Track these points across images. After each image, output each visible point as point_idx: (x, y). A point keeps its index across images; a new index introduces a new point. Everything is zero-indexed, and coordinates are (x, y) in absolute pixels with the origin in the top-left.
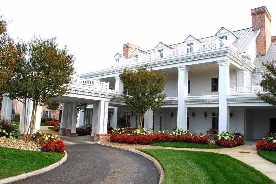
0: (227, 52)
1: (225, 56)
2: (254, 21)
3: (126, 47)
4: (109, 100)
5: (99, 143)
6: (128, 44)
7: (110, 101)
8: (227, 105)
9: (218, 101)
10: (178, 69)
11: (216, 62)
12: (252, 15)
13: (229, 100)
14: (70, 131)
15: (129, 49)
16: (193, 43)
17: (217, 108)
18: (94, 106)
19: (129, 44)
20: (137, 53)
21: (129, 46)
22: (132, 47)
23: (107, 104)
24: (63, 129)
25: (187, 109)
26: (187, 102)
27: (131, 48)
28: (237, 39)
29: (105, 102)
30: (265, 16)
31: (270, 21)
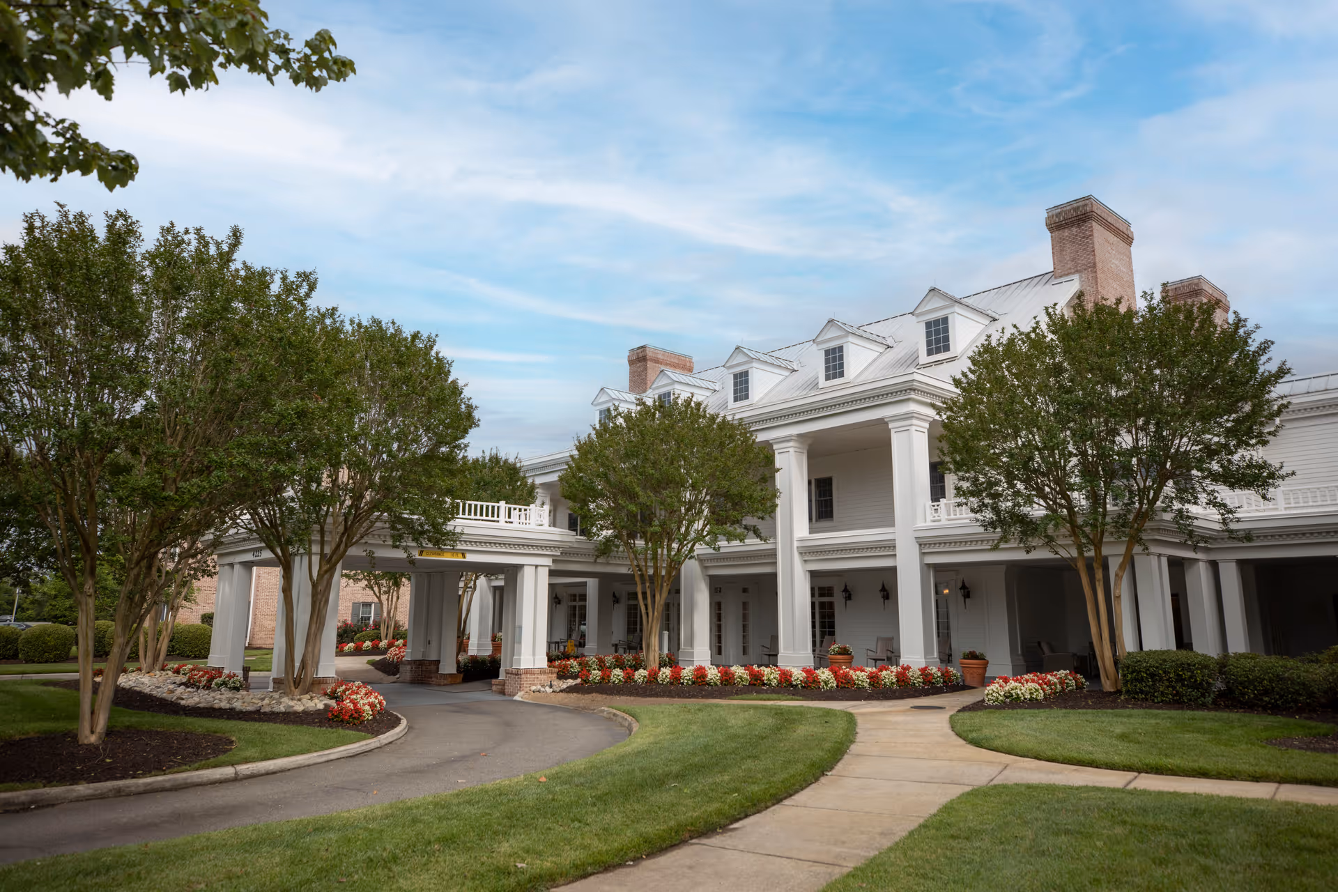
0: (911, 389)
1: (908, 400)
2: (1058, 249)
3: (640, 359)
4: (548, 562)
5: (518, 697)
6: (647, 346)
7: (554, 561)
8: (921, 560)
9: (895, 547)
10: (771, 445)
11: (882, 423)
12: (1049, 229)
13: (924, 544)
14: (438, 668)
15: (649, 364)
16: (842, 347)
17: (893, 571)
18: (505, 579)
19: (649, 349)
20: (665, 386)
21: (649, 354)
22: (661, 355)
23: (544, 573)
24: (415, 661)
25: (808, 575)
26: (808, 552)
27: (656, 361)
28: (995, 320)
29: (537, 566)
30: (1096, 234)
31: (1128, 240)
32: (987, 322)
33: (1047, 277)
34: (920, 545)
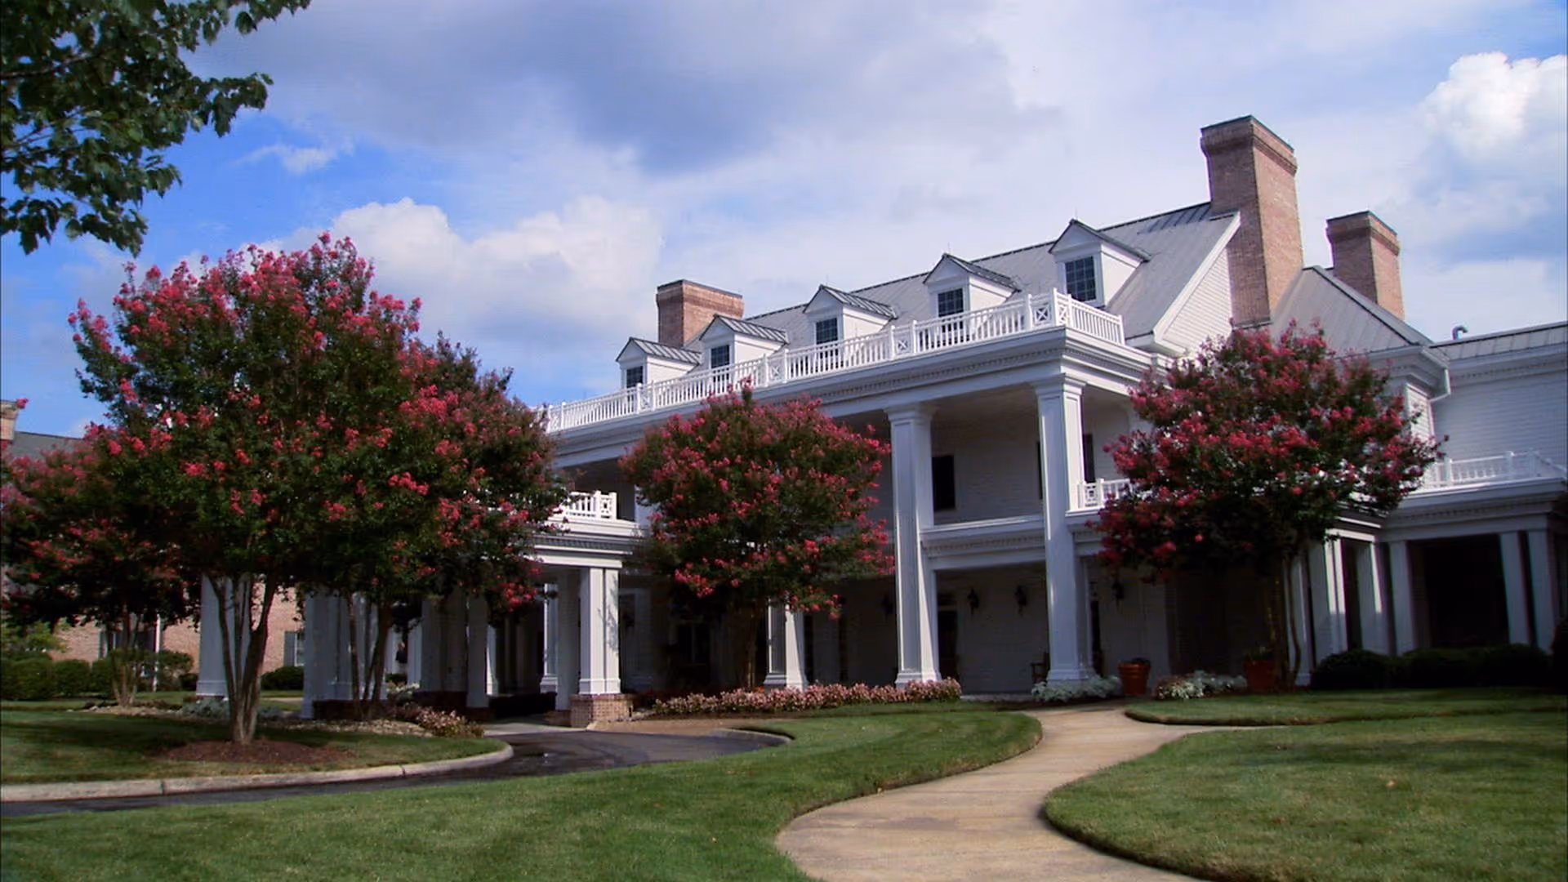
0: (1061, 349)
2: (1215, 177)
3: (672, 300)
4: (618, 563)
5: (590, 727)
6: (680, 282)
7: (624, 565)
8: (1075, 552)
9: (1043, 537)
10: (887, 416)
11: (1026, 386)
12: (1204, 151)
15: (687, 306)
16: (960, 291)
17: (1041, 566)
19: (684, 286)
20: (721, 337)
21: (687, 291)
22: (701, 294)
26: (934, 547)
27: (696, 301)
28: (1146, 261)
29: (604, 569)
30: (1256, 158)
31: (1291, 169)
32: (1137, 264)
33: (1203, 209)
34: (1074, 534)
